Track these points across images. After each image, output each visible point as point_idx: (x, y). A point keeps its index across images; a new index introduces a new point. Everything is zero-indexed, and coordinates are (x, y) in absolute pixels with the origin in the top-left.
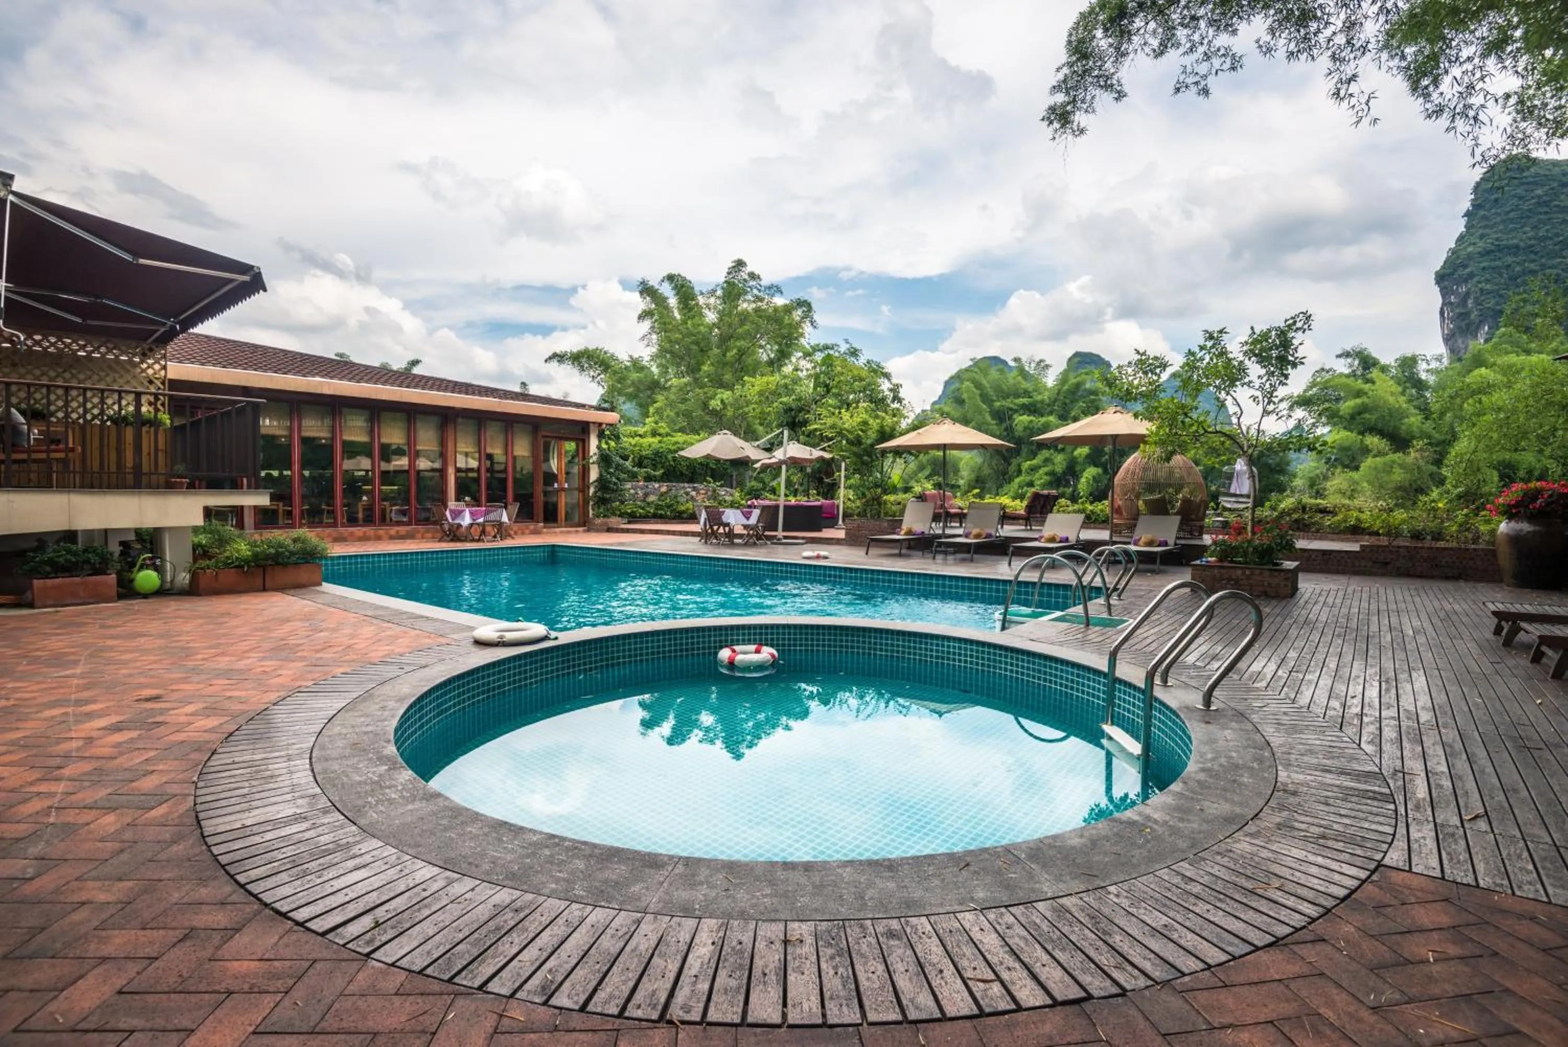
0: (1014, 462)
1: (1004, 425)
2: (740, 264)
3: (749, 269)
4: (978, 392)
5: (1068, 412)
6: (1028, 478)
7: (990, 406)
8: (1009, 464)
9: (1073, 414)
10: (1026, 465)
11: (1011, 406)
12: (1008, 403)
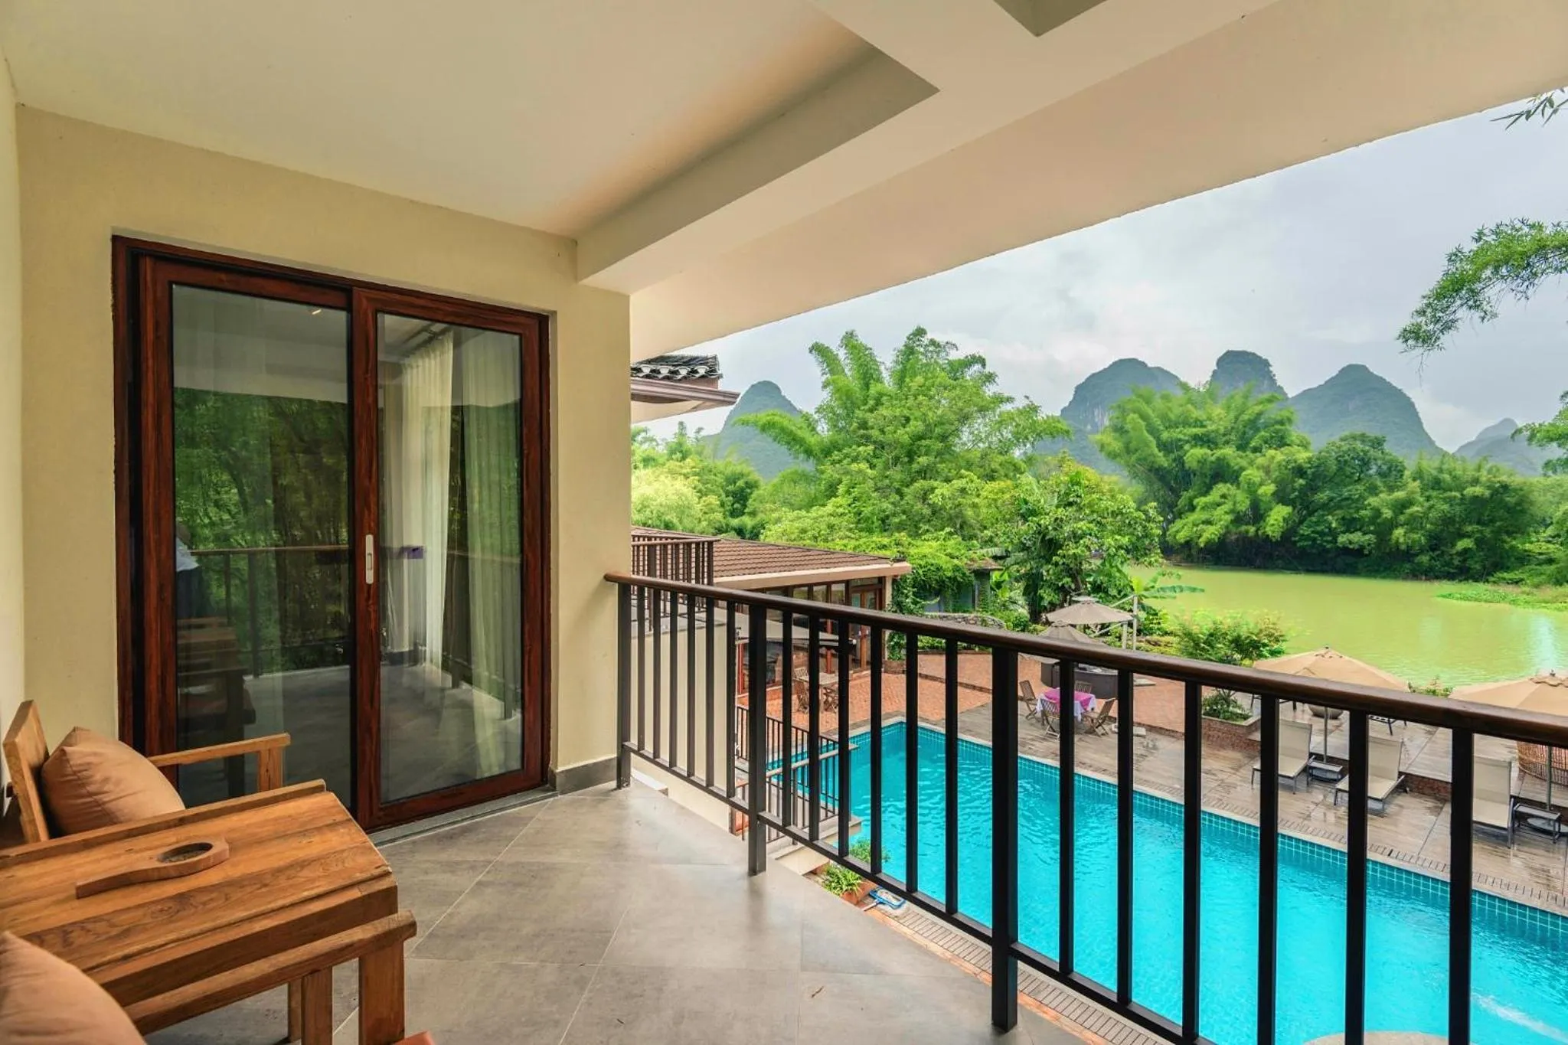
0: (1186, 495)
1: (1172, 456)
2: (920, 332)
3: (929, 336)
4: (1143, 423)
5: (1248, 443)
6: (1204, 516)
7: (1158, 439)
8: (1179, 497)
9: (1253, 444)
10: (1201, 501)
11: (1181, 436)
12: (1177, 434)
